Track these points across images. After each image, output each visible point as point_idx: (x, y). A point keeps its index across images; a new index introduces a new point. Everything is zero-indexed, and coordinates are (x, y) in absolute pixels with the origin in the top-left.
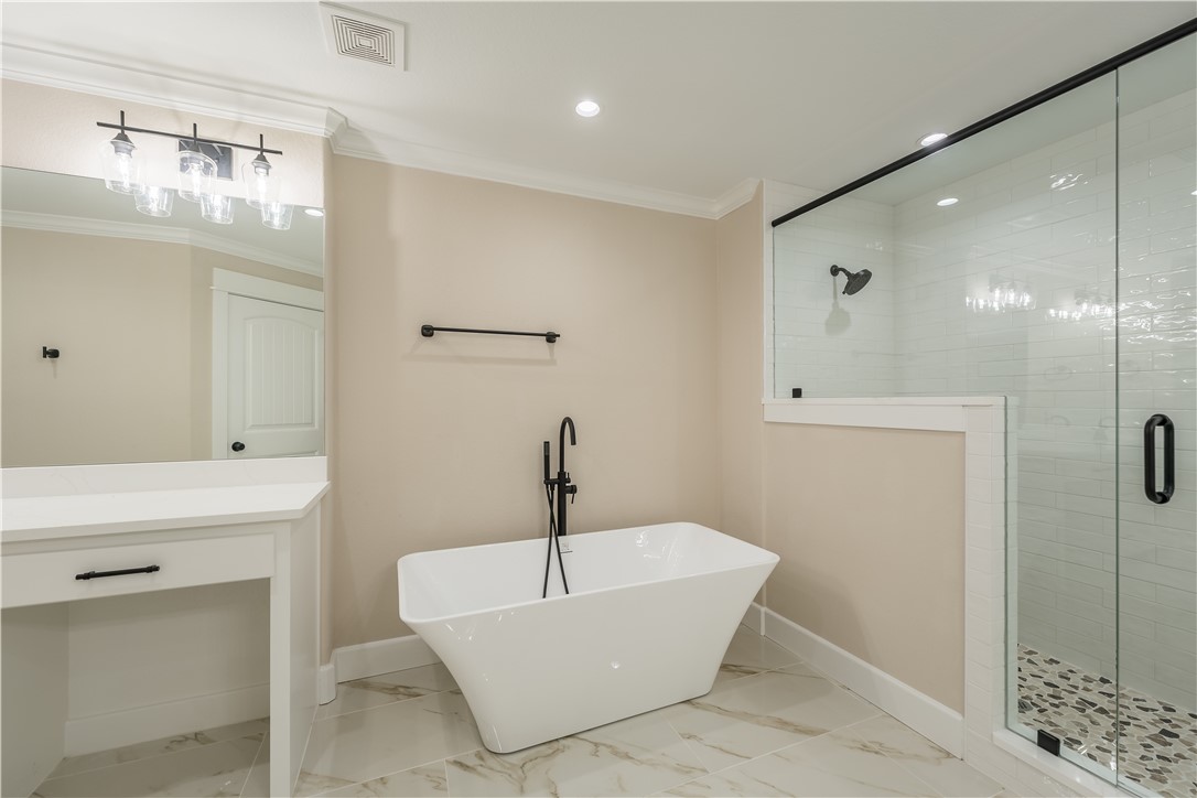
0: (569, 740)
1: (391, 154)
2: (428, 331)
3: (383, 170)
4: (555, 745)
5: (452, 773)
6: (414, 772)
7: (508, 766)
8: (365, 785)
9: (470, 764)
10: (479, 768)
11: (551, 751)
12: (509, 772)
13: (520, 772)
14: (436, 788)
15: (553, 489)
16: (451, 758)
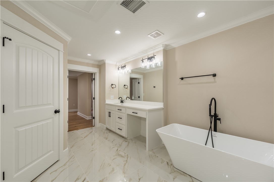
0: (189, 176)
1: (175, 45)
2: (182, 79)
3: (174, 49)
4: (185, 174)
5: (165, 163)
6: (161, 159)
7: (173, 169)
8: (155, 156)
9: (169, 164)
10: (169, 166)
11: (183, 174)
12: (172, 170)
13: (174, 171)
14: (161, 163)
15: (212, 118)
16: (168, 161)
